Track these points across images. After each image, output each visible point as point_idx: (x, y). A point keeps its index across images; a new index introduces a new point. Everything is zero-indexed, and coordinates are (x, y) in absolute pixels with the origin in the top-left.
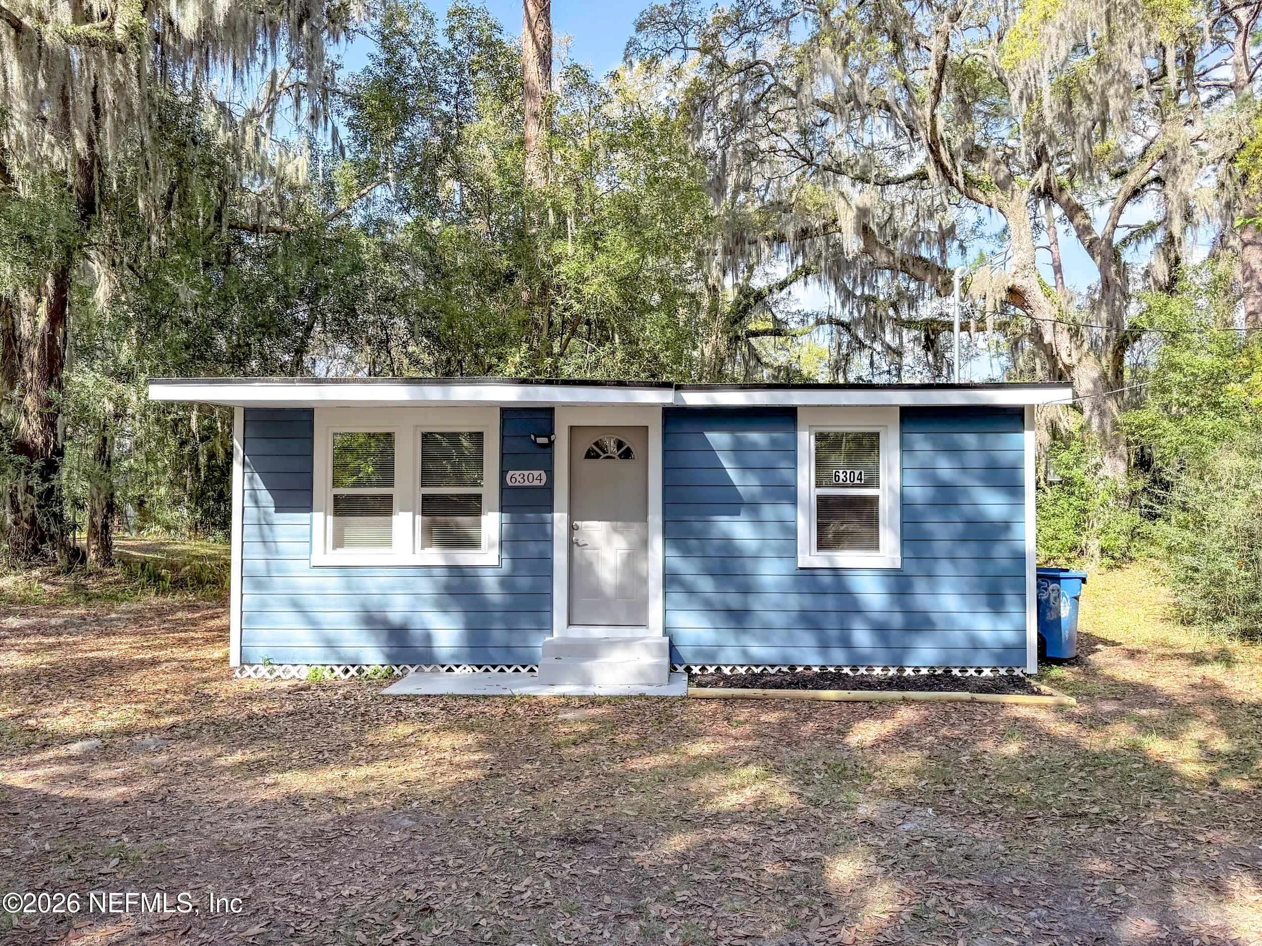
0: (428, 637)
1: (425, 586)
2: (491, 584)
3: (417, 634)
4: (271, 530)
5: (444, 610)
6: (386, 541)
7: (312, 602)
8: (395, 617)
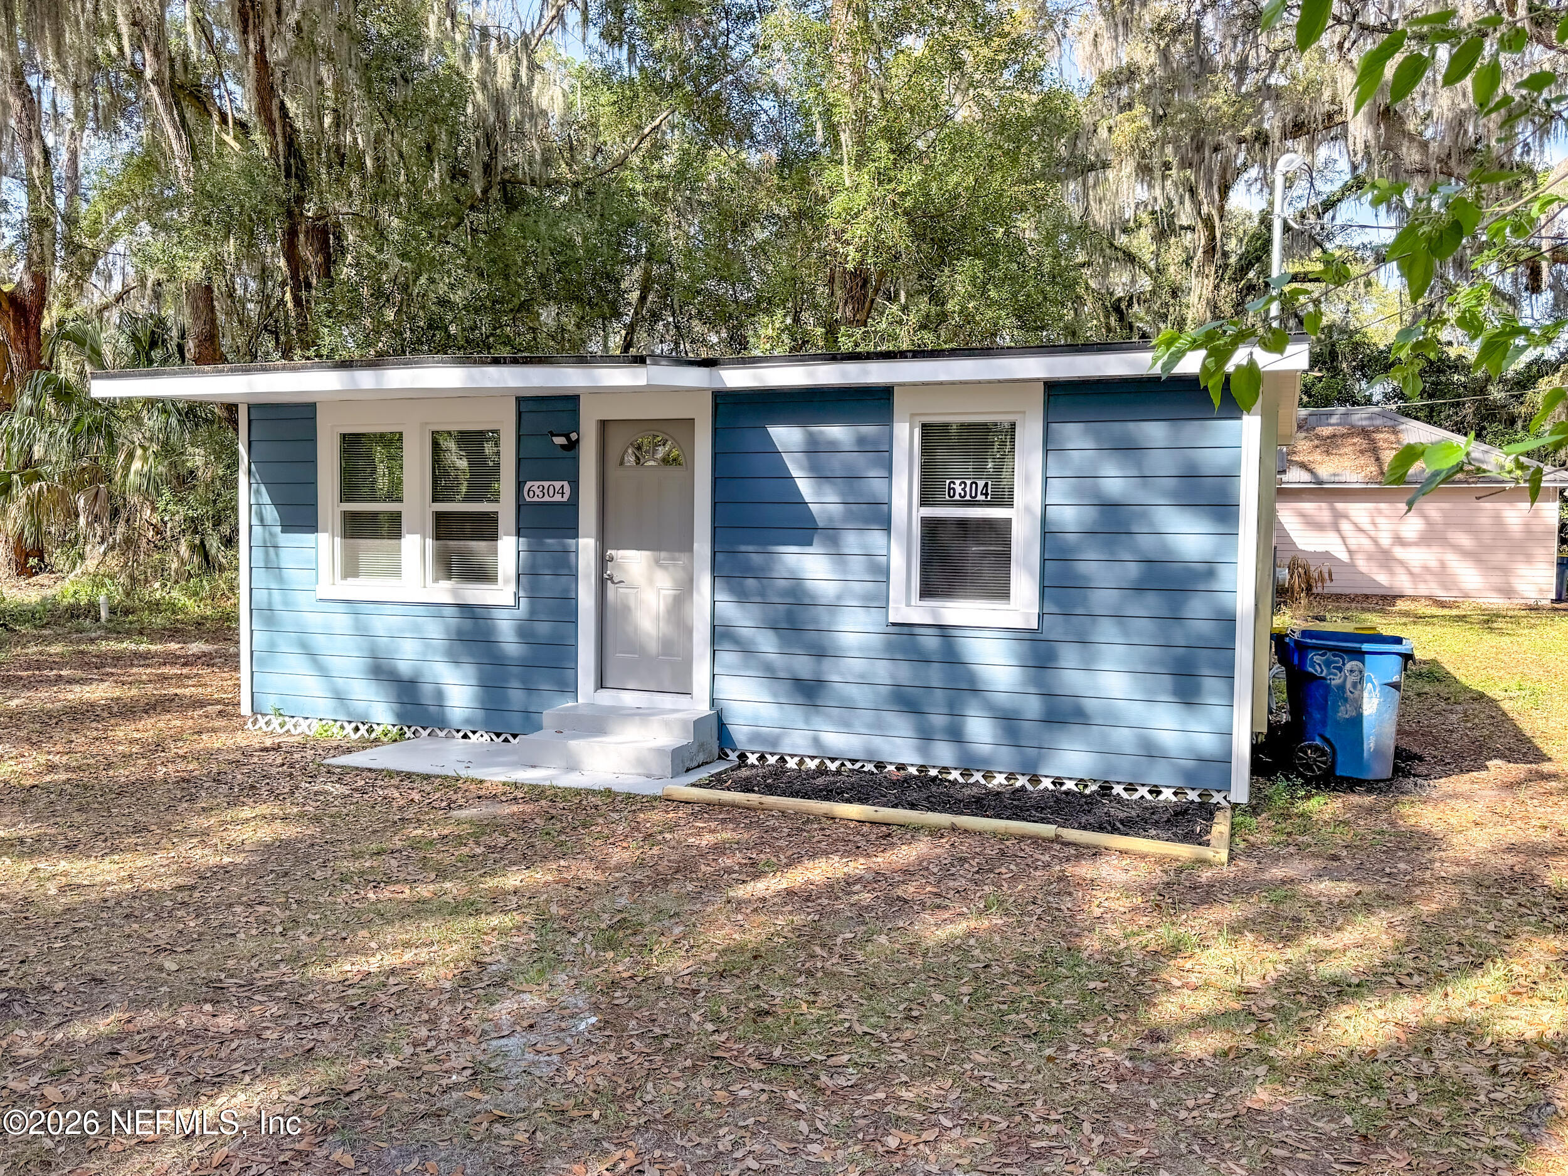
0: (440, 695)
1: (435, 630)
2: (506, 629)
3: (427, 689)
4: (277, 555)
5: (455, 660)
6: (395, 571)
7: (320, 643)
8: (404, 667)
